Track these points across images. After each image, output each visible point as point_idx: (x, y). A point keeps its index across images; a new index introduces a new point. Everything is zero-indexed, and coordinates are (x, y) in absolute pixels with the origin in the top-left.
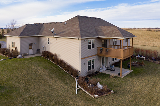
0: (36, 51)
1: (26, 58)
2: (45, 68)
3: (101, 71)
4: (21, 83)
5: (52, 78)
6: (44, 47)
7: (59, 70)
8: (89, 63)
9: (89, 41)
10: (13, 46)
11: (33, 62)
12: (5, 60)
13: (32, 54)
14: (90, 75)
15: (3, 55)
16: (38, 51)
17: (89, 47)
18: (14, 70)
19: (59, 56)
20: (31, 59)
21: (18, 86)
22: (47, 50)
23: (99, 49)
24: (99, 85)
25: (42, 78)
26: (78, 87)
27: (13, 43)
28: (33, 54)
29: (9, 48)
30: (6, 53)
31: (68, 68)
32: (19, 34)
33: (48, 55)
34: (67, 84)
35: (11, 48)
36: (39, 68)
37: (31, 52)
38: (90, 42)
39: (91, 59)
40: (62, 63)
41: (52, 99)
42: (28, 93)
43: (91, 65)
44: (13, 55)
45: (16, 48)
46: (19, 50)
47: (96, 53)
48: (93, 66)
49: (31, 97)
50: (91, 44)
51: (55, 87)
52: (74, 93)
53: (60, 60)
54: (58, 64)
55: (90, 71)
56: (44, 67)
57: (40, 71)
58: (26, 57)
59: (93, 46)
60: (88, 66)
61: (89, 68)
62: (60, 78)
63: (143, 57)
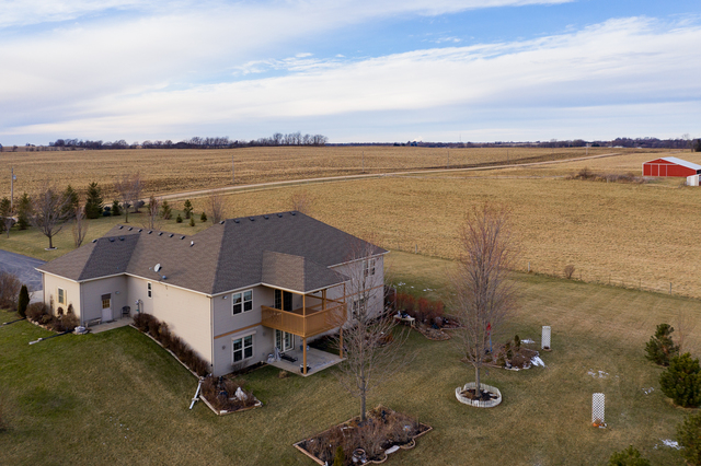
0: (119, 312)
1: (94, 332)
2: (138, 358)
3: (271, 361)
4: (88, 391)
5: (150, 380)
6: (140, 303)
7: (169, 360)
8: (237, 346)
9: (235, 296)
10: (61, 300)
11: (112, 343)
12: (48, 340)
13: (110, 319)
14: (238, 372)
15: (37, 323)
16: (126, 311)
17: (237, 310)
18: (70, 364)
19: (173, 327)
20: (107, 334)
21: (82, 395)
22: (147, 310)
23: (264, 310)
24: (239, 393)
25: (129, 381)
26: (198, 396)
27: (61, 291)
28: (113, 321)
29: (51, 303)
30: (45, 318)
31: (189, 356)
32: (78, 275)
33: (148, 324)
34: (177, 392)
35: (57, 305)
36: (124, 358)
37: (107, 314)
38: (237, 297)
39: (243, 336)
40: (176, 345)
41: (142, 416)
42: (101, 408)
43: (242, 349)
44: (64, 325)
45: (70, 307)
46: (77, 312)
47: (259, 320)
48: (249, 352)
49: (106, 414)
50: (243, 302)
51: (153, 397)
52: (186, 408)
53: (175, 338)
54: (169, 347)
55: (237, 362)
56: (135, 357)
57: (126, 364)
58: (96, 330)
59: (248, 306)
60: (233, 352)
61: (237, 356)
62: (166, 379)
63: (410, 319)
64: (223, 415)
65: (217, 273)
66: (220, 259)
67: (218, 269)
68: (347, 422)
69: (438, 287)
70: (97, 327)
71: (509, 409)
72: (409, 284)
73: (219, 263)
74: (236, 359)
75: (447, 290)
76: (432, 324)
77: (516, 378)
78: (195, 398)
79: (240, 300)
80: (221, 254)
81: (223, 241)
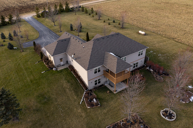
1: (58, 70)
2: (68, 82)
3: (106, 85)
5: (71, 91)
6: (70, 62)
10: (50, 58)
11: (62, 75)
12: (46, 72)
15: (45, 63)
16: (67, 62)
17: (96, 72)
18: (50, 83)
20: (61, 71)
22: (72, 64)
23: (104, 71)
24: (94, 100)
25: (65, 91)
27: (49, 55)
28: (64, 65)
32: (52, 54)
34: (78, 96)
36: (65, 82)
37: (62, 63)
41: (67, 106)
42: (57, 101)
43: (97, 82)
45: (52, 61)
46: (54, 63)
47: (102, 74)
48: (99, 82)
49: (58, 104)
51: (71, 98)
52: (79, 103)
54: (77, 78)
57: (65, 84)
59: (99, 71)
60: (94, 83)
61: (96, 84)
62: (75, 90)
63: (152, 70)
64: (89, 109)
65: (89, 62)
66: (91, 56)
67: (90, 60)
68: (123, 119)
69: (164, 54)
70: (59, 67)
71: (178, 123)
72: (154, 52)
73: (90, 58)
74: (95, 85)
75: (167, 56)
76: (159, 73)
77: (183, 107)
78: (82, 100)
79: (96, 70)
80: (91, 54)
81: (93, 48)
